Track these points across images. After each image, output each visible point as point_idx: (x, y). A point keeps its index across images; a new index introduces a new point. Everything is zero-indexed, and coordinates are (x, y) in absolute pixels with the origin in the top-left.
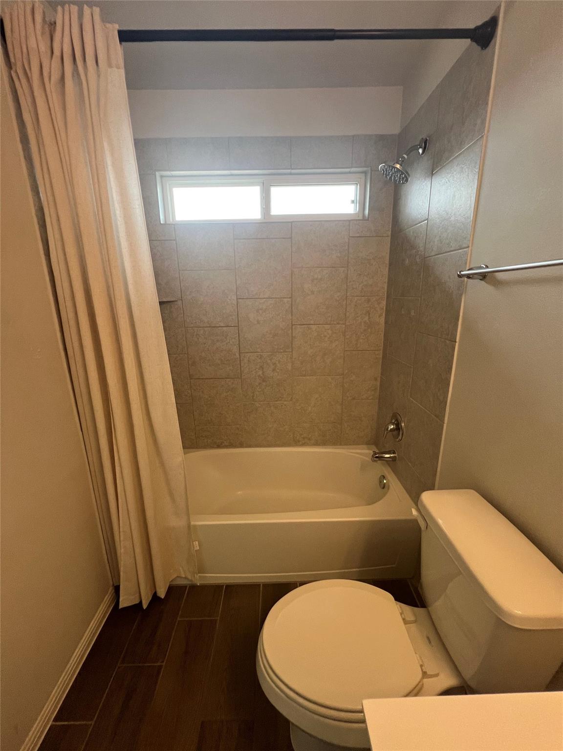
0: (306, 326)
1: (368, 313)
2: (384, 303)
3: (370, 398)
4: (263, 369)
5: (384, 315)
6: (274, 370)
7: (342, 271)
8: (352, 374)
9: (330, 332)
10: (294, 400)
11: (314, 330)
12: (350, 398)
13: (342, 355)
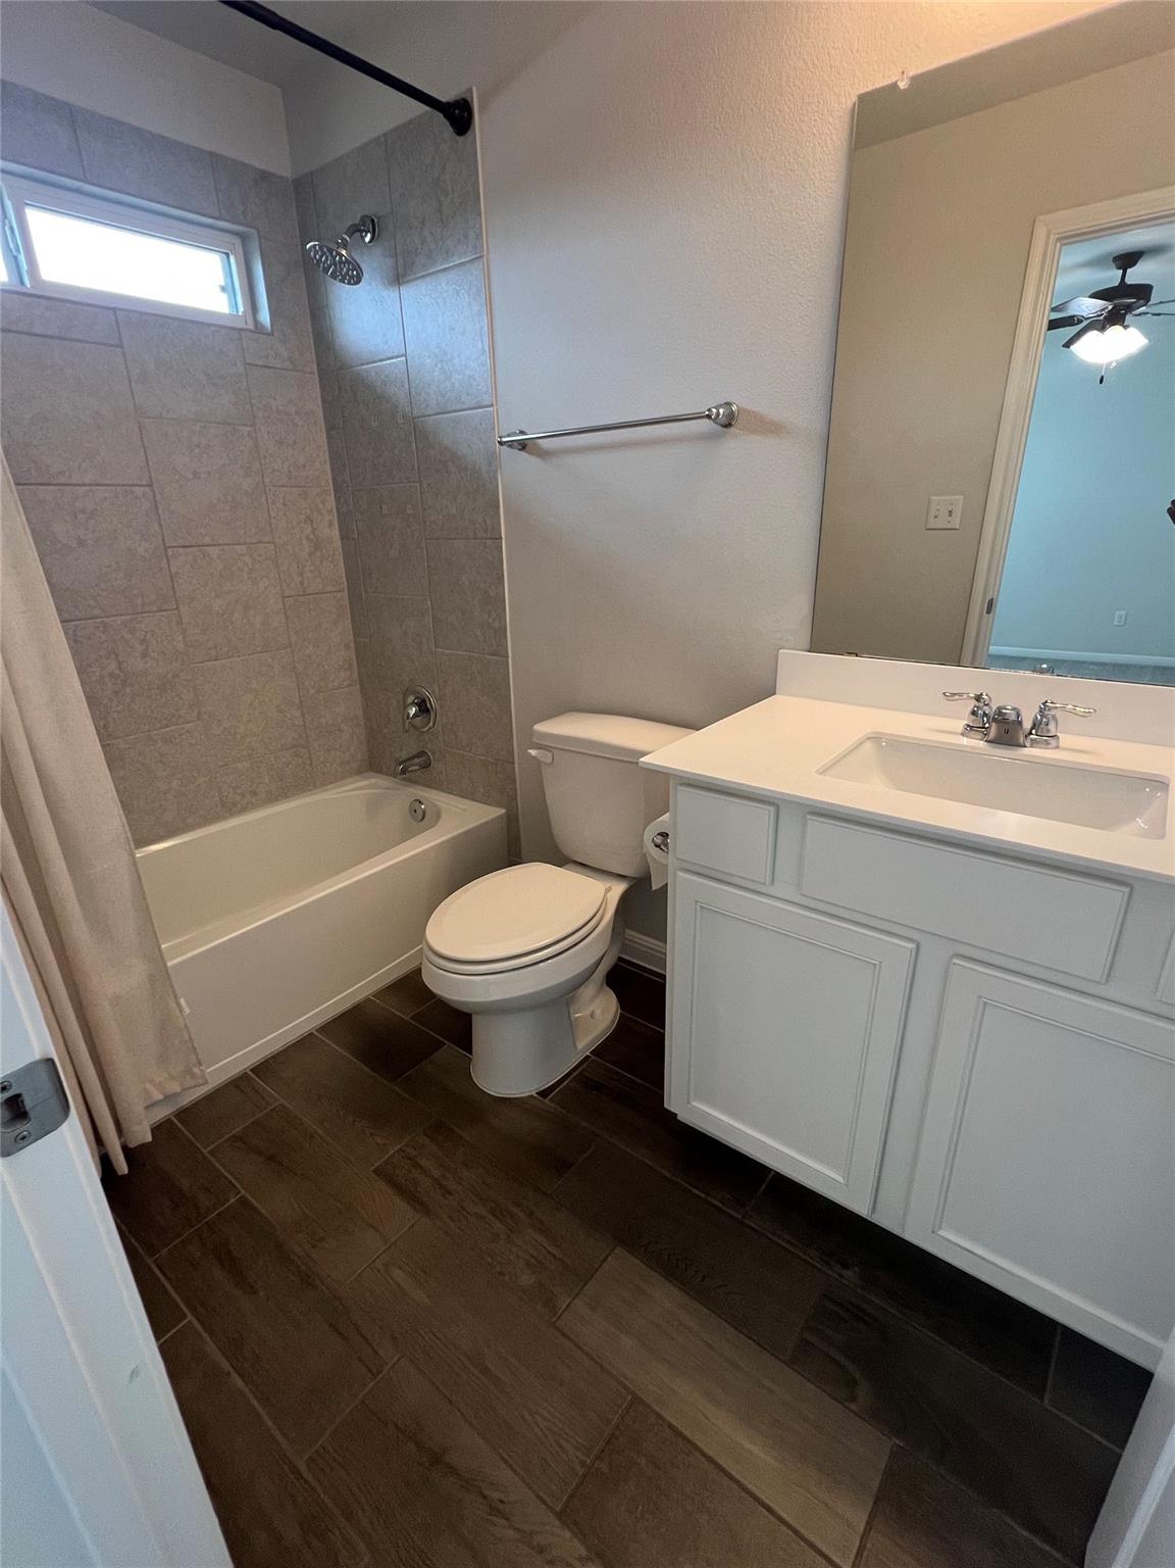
0: (196, 549)
1: (309, 519)
2: (332, 499)
3: (346, 684)
4: (117, 655)
5: (336, 522)
6: (144, 655)
7: (246, 434)
8: (306, 643)
9: (247, 559)
10: (205, 717)
11: (216, 557)
12: (312, 691)
13: (281, 605)
